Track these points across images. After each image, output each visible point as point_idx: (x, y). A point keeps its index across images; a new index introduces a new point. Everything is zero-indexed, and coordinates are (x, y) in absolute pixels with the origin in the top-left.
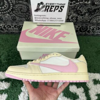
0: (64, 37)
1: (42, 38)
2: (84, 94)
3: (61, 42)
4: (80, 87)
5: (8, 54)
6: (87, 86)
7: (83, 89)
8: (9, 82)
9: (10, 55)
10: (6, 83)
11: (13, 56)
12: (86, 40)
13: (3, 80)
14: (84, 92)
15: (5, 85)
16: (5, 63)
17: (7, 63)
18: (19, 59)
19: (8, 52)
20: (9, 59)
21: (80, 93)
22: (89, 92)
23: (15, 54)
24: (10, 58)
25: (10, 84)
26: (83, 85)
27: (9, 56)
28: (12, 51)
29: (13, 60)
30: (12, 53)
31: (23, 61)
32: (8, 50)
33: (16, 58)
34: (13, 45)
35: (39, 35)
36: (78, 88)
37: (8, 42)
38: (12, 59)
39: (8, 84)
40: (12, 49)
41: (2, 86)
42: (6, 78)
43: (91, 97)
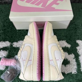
0: (58, 4)
1: (34, 6)
2: (75, 60)
3: (54, 10)
4: (71, 54)
5: (4, 24)
6: (78, 52)
7: (74, 55)
8: (6, 51)
9: (6, 25)
10: (4, 51)
11: (8, 26)
12: (79, 7)
13: (1, 49)
14: (75, 58)
15: (3, 54)
16: (2, 33)
17: (3, 33)
18: (14, 29)
19: (3, 23)
20: (5, 30)
21: (71, 58)
22: (79, 58)
23: (10, 25)
24: (6, 28)
25: (7, 52)
26: (74, 52)
27: (4, 26)
28: (7, 21)
29: (9, 30)
30: (7, 23)
31: (18, 31)
32: (4, 20)
33: (11, 28)
34: (7, 15)
35: (31, 3)
36: (69, 54)
37: (2, 12)
38: (7, 29)
39: (6, 52)
40: (7, 19)
41: (1, 54)
42: (4, 47)
43: (81, 62)
